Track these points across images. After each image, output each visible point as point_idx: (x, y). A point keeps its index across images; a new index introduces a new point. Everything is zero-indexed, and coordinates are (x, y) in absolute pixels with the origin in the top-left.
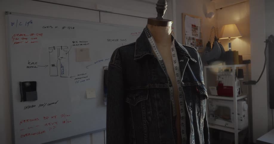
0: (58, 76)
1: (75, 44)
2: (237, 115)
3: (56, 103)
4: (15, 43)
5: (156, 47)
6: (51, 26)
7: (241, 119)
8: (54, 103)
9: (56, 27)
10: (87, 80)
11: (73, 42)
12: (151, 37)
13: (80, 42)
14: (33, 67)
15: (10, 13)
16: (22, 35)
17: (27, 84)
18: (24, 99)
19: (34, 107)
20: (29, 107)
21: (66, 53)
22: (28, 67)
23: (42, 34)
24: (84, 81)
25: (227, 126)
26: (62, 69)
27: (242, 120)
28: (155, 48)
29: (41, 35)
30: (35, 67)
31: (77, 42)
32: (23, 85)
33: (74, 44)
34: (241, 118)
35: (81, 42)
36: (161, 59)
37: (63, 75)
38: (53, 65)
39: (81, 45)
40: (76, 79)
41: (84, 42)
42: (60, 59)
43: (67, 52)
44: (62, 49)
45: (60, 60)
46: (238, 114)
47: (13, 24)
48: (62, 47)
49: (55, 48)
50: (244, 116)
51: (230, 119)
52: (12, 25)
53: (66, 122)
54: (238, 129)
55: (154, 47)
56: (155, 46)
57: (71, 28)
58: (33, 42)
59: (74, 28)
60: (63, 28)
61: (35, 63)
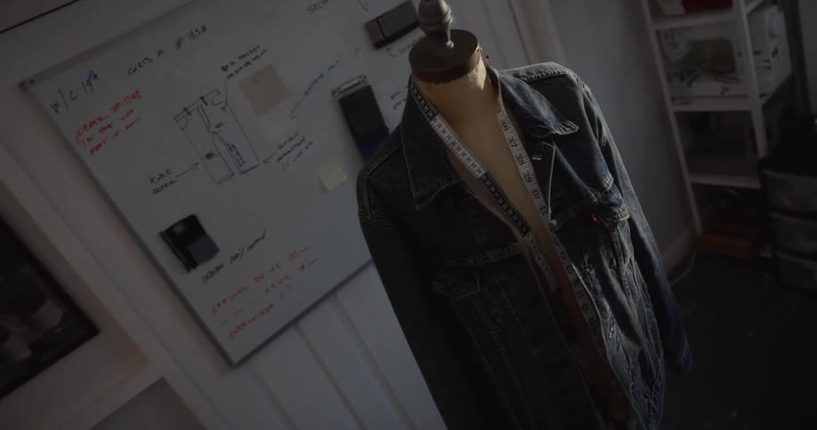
0: (233, 174)
1: (231, 70)
2: (751, 57)
3: (263, 237)
4: (92, 151)
5: (460, 141)
6: (146, 59)
7: (767, 64)
8: (258, 240)
9: (159, 54)
10: (307, 148)
11: (225, 69)
12: (437, 117)
13: (240, 58)
14: (166, 185)
15: (32, 82)
16: (94, 123)
17: (179, 229)
18: (190, 263)
19: (221, 270)
20: (212, 273)
21: (223, 109)
22: (156, 191)
23: (137, 92)
24: (301, 153)
25: (726, 94)
26: (234, 153)
27: (769, 68)
28: (456, 146)
29: (136, 95)
30: (172, 182)
31: (232, 63)
32: (169, 236)
33: (228, 73)
34: (768, 61)
35: (244, 56)
36: (484, 172)
37: (245, 167)
38: (209, 156)
39: (248, 63)
40: (279, 159)
41: (251, 52)
42: (217, 130)
43: (223, 104)
44: (206, 104)
45: (216, 133)
46: (756, 53)
47: (56, 106)
48: (206, 99)
49: (190, 110)
50: (775, 53)
51: (733, 70)
52: (57, 111)
53: (306, 265)
54: (762, 96)
55: (454, 143)
56: (456, 141)
57: (197, 33)
58: (131, 125)
59: (204, 29)
60: (179, 44)
61: (165, 174)
